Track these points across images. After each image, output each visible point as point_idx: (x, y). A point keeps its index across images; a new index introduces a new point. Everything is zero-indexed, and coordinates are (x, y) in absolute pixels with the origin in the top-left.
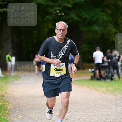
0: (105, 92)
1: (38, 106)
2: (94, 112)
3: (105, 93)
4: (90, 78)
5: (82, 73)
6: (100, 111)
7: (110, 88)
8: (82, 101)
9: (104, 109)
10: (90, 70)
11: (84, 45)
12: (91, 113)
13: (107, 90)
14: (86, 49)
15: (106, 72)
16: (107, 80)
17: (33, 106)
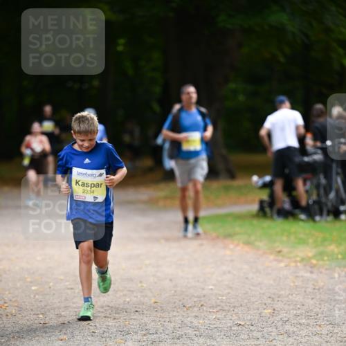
0: (314, 261)
1: (59, 316)
2: (271, 338)
3: (313, 266)
4: (255, 207)
5: (227, 189)
6: (294, 332)
7: (332, 248)
8: (224, 298)
9: (308, 325)
10: (255, 178)
11: (232, 86)
12: (259, 343)
13: (320, 255)
14: (241, 98)
15: (318, 186)
16: (317, 218)
17: (41, 316)
